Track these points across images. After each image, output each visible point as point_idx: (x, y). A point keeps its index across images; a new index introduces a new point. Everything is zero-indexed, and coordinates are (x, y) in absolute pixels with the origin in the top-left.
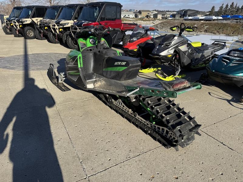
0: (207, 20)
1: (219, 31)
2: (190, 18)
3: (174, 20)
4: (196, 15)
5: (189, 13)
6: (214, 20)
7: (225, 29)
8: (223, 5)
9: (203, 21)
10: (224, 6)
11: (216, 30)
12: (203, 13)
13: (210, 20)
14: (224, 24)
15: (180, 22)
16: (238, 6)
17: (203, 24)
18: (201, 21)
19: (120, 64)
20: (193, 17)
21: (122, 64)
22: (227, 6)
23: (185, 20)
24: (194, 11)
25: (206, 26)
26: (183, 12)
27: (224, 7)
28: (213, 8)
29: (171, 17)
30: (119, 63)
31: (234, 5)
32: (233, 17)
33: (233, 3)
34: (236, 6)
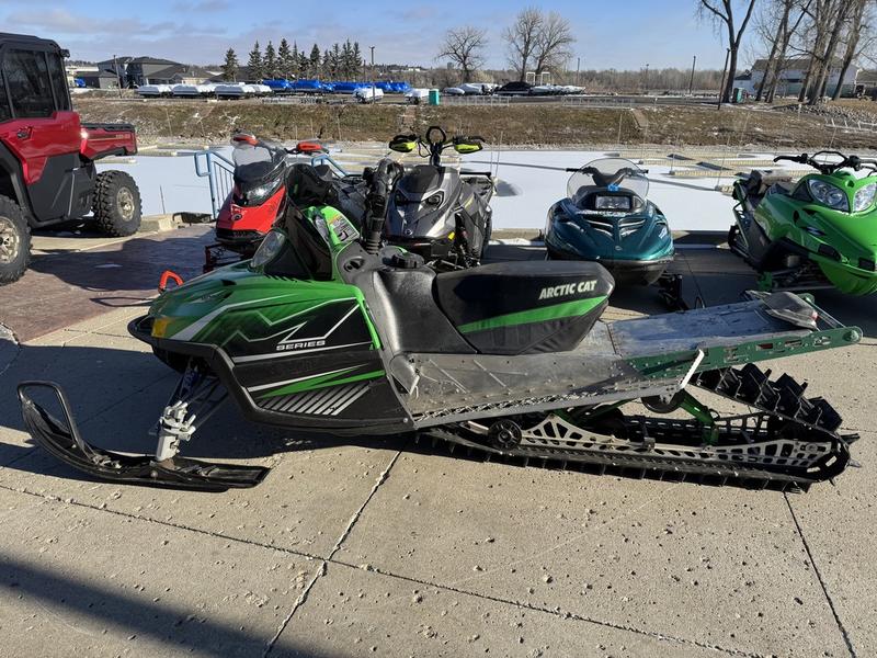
0: (225, 97)
1: (277, 130)
2: (162, 88)
3: (97, 96)
4: (179, 80)
5: (147, 70)
6: (248, 96)
7: (292, 123)
8: (257, 46)
9: (215, 101)
10: (263, 52)
11: (266, 127)
12: (199, 72)
13: (236, 97)
14: (285, 107)
15: (132, 103)
16: (299, 52)
17: (218, 110)
18: (209, 101)
19: (572, 292)
20: (173, 86)
21: (580, 290)
22: (270, 49)
23: (147, 96)
24: (167, 63)
25: (233, 115)
26: (126, 66)
27: (263, 55)
28: (230, 55)
29: (80, 87)
30: (569, 289)
31: (290, 49)
32: (298, 85)
33: (284, 43)
34: (295, 53)
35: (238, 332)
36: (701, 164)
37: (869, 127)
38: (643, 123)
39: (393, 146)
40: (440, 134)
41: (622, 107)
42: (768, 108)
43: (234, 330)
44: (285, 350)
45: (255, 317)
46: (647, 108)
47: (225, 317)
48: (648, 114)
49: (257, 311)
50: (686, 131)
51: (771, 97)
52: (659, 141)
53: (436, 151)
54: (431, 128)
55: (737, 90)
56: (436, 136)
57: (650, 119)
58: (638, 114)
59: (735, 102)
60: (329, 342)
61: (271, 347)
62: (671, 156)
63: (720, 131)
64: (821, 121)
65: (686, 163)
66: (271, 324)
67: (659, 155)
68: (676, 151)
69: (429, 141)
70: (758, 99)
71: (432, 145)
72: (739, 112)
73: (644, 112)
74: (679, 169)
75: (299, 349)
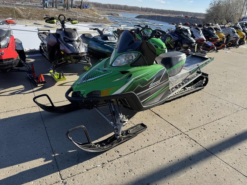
35: (139, 85)
36: (45, 26)
37: (83, 16)
38: (21, 12)
39: (47, 21)
40: (63, 17)
41: (12, 7)
42: (57, 10)
43: (138, 85)
44: (151, 87)
45: (144, 79)
46: (21, 7)
47: (134, 82)
48: (22, 10)
49: (144, 78)
50: (36, 15)
51: (57, 6)
52: (29, 18)
53: (63, 23)
54: (60, 15)
55: (46, 4)
56: (62, 18)
57: (23, 12)
58: (18, 9)
59: (47, 7)
60: (161, 81)
61: (148, 87)
62: (35, 23)
63: (46, 16)
64: (71, 14)
65: (41, 26)
66: (148, 80)
67: (30, 23)
68: (35, 22)
69: (60, 20)
70: (53, 7)
71: (61, 21)
72: (50, 10)
73: (20, 9)
74: (40, 28)
75: (154, 85)
